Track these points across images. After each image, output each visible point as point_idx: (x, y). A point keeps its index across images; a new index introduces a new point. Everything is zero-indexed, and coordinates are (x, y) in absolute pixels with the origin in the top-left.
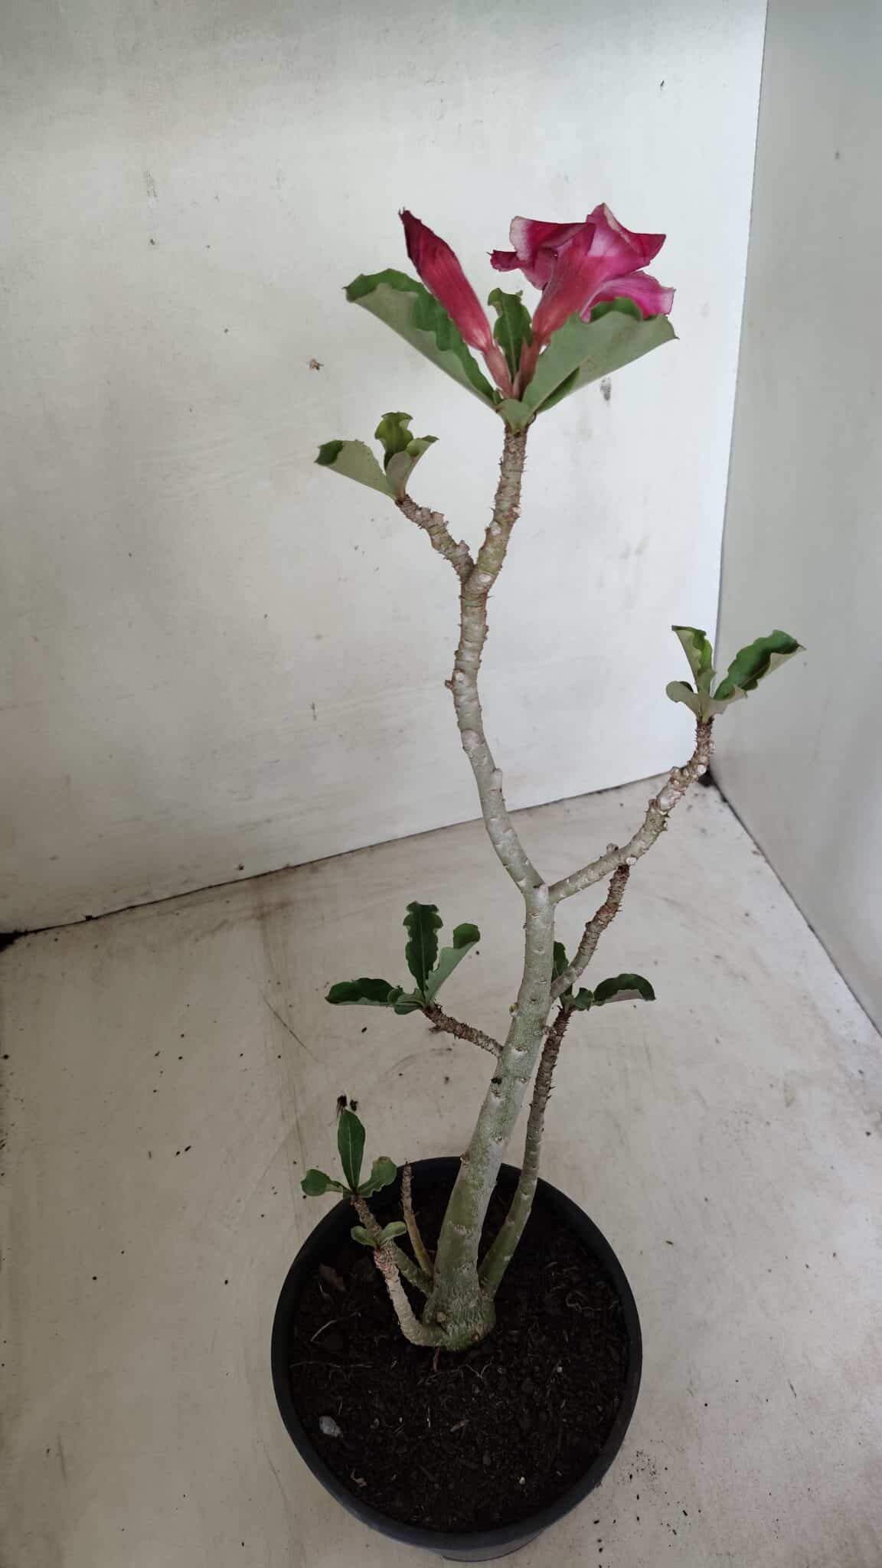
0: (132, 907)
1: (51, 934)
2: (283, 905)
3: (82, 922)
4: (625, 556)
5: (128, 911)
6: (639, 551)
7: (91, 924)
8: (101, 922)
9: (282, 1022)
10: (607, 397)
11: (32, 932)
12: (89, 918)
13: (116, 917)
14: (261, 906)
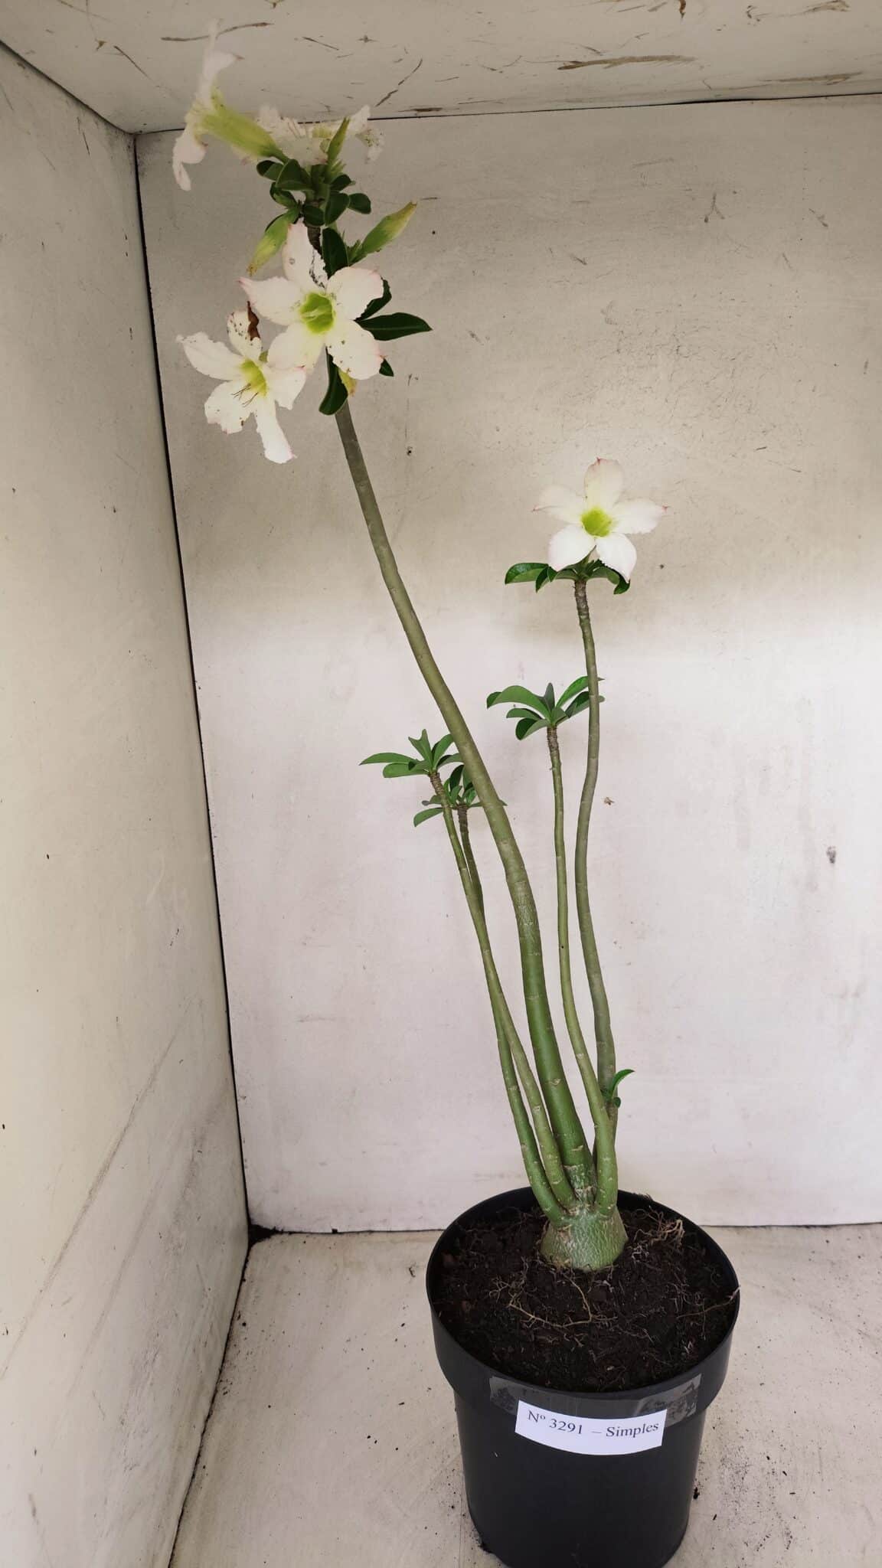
0: (371, 1232)
1: (302, 1238)
3: (328, 1234)
5: (368, 1234)
7: (335, 1237)
8: (344, 1237)
10: (832, 861)
11: (286, 1232)
12: (335, 1232)
13: (356, 1236)
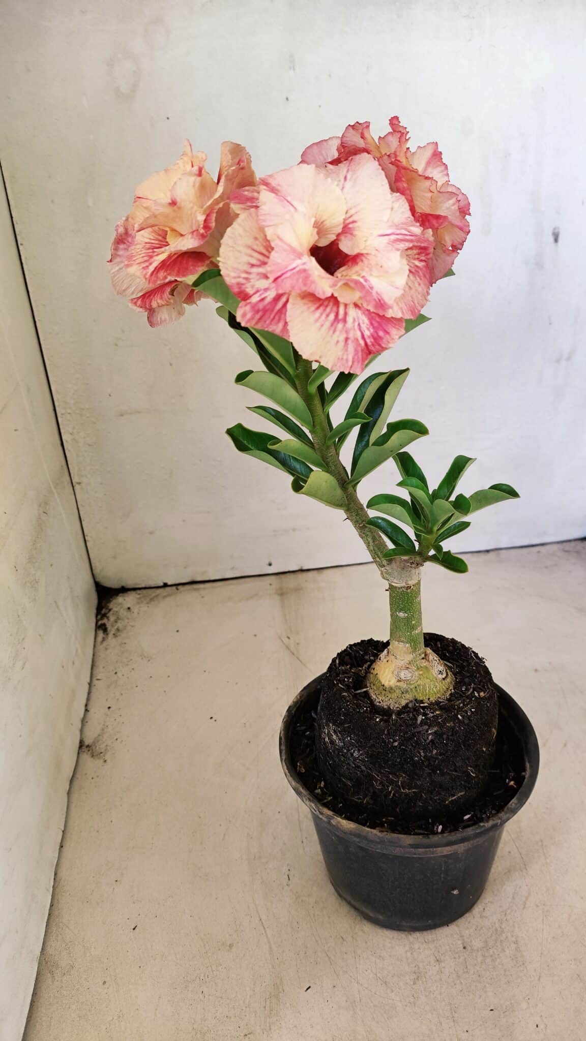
0: (195, 582)
2: (298, 590)
3: (161, 587)
4: (558, 361)
5: (192, 584)
6: (568, 359)
7: (166, 589)
8: (173, 589)
9: (291, 652)
10: (556, 240)
12: (166, 585)
13: (182, 588)
14: (281, 589)
